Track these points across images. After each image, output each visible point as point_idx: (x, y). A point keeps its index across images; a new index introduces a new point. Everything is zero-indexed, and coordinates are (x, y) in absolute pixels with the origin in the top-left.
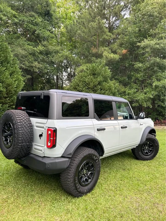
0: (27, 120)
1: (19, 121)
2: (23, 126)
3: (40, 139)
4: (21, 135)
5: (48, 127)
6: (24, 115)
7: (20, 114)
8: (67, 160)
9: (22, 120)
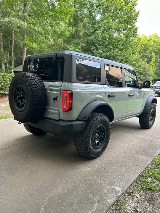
0: (41, 83)
1: (34, 83)
2: (37, 88)
3: (55, 102)
4: (36, 98)
5: (64, 90)
6: (36, 77)
7: (33, 77)
8: (83, 123)
9: (35, 83)
